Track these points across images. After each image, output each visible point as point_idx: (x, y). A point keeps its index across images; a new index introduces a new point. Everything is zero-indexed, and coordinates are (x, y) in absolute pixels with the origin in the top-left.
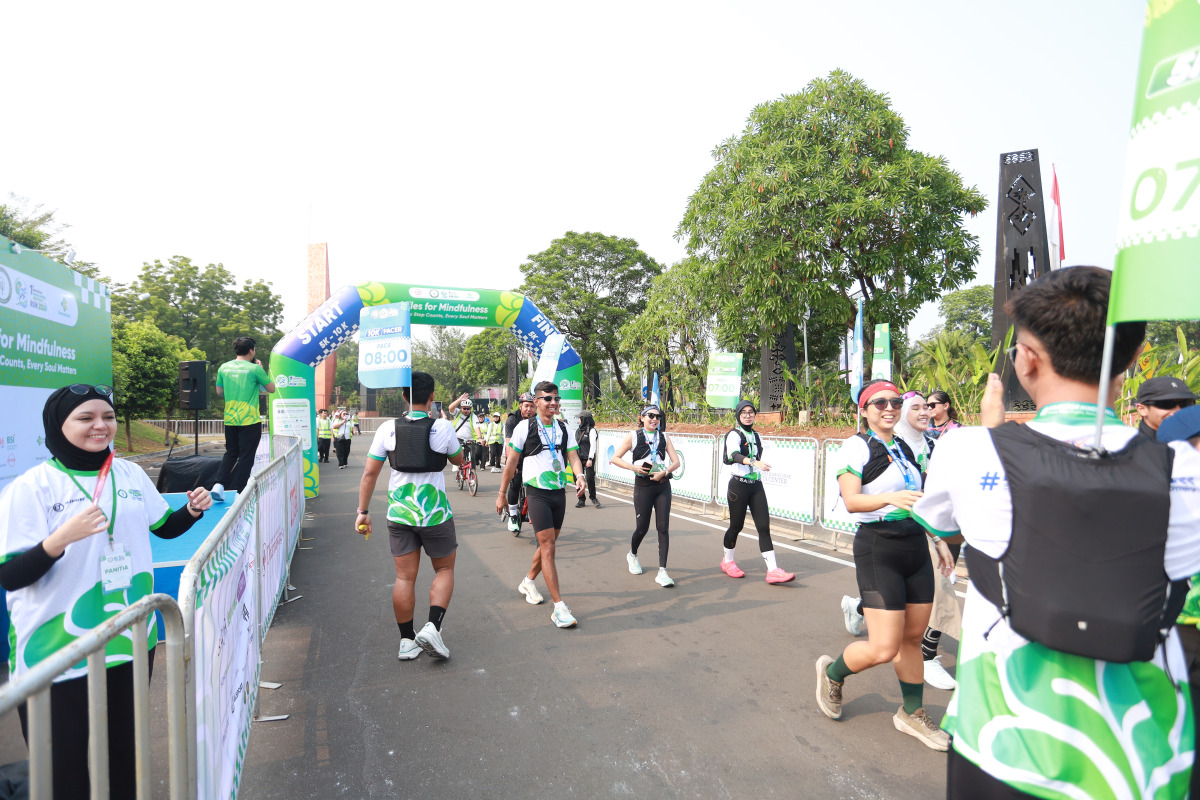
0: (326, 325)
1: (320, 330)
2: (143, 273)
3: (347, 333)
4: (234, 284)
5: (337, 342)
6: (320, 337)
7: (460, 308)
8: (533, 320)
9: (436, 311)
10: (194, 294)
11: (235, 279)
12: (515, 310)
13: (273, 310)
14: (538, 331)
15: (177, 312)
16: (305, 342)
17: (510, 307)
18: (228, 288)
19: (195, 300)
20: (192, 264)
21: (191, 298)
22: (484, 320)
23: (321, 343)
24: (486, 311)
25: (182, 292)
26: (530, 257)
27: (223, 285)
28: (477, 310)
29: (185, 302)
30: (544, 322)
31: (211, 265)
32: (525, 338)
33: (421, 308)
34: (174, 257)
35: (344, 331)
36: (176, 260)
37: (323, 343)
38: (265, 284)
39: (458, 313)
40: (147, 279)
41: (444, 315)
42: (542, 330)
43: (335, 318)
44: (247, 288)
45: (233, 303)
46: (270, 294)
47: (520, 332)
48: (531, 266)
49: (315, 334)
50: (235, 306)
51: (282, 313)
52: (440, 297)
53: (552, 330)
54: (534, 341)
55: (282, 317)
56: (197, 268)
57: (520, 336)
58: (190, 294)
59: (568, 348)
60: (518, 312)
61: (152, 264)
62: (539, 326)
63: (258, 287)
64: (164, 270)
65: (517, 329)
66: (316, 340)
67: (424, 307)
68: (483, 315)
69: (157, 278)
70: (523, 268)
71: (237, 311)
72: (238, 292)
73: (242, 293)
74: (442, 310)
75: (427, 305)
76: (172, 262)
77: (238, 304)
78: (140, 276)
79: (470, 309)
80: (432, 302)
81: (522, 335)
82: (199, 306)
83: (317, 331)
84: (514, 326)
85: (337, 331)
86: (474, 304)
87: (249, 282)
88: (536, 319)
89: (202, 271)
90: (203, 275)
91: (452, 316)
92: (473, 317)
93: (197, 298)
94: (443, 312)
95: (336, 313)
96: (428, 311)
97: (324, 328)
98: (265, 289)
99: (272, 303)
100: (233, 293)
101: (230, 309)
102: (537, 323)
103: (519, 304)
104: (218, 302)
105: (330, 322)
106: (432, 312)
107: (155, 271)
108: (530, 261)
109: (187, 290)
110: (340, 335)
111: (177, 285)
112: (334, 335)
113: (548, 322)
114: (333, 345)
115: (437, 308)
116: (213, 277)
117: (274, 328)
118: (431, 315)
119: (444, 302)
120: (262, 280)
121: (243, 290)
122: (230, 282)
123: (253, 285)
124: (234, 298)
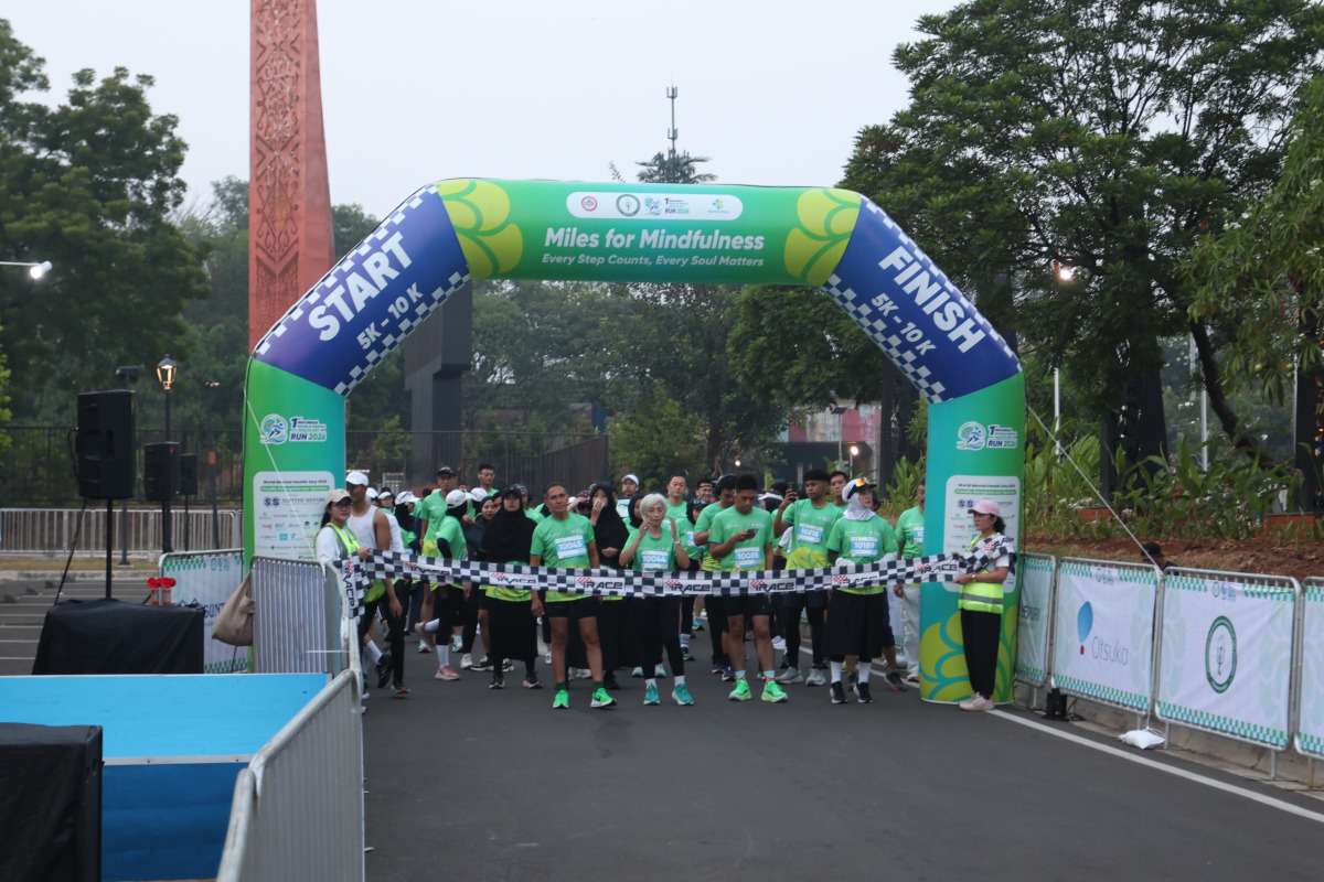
0: (374, 293)
1: (360, 306)
3: (421, 309)
4: (44, 85)
5: (397, 333)
6: (361, 322)
7: (694, 239)
8: (884, 264)
9: (634, 250)
11: (45, 70)
12: (834, 239)
13: (154, 164)
14: (896, 293)
16: (326, 336)
17: (824, 234)
18: (26, 97)
22: (754, 269)
23: (361, 338)
24: (760, 246)
26: (928, 23)
27: (13, 91)
28: (736, 243)
30: (916, 267)
32: (865, 309)
33: (595, 244)
35: (413, 306)
37: (367, 337)
38: (130, 82)
39: (689, 253)
41: (653, 259)
42: (908, 289)
43: (394, 274)
44: (77, 98)
45: (39, 143)
46: (145, 112)
47: (850, 294)
48: (927, 48)
49: (349, 316)
50: (43, 154)
51: (182, 173)
52: (644, 214)
53: (936, 287)
54: (888, 320)
55: (181, 185)
57: (851, 307)
59: (980, 335)
60: (845, 243)
62: (899, 280)
63: (112, 89)
65: (841, 287)
66: (350, 330)
67: (602, 240)
68: (752, 254)
70: (905, 58)
71: (53, 167)
72: (54, 109)
73: (64, 110)
74: (648, 247)
75: (609, 236)
77: (52, 147)
79: (717, 240)
80: (623, 227)
81: (857, 302)
83: (352, 306)
84: (835, 280)
85: (398, 307)
86: (729, 229)
87: (84, 77)
88: (893, 259)
91: (672, 261)
92: (724, 260)
94: (650, 252)
95: (394, 263)
96: (612, 250)
97: (369, 301)
98: (133, 96)
99: (152, 141)
100: (39, 111)
101: (32, 162)
102: (893, 271)
103: (846, 221)
105: (383, 285)
106: (623, 252)
108: (925, 37)
110: (403, 316)
112: (391, 316)
113: (925, 268)
114: (388, 340)
115: (635, 243)
118: (621, 260)
119: (651, 226)
120: (121, 72)
121: (66, 102)
122: (33, 78)
123: (96, 85)
124: (41, 128)
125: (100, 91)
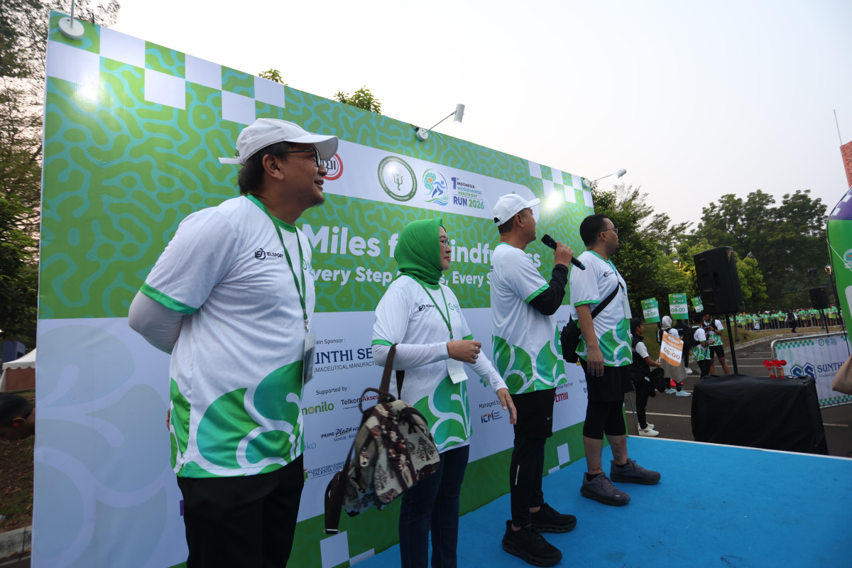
2: (704, 215)
4: (774, 202)
10: (743, 220)
11: (773, 198)
13: (816, 213)
15: (732, 236)
18: (769, 207)
19: (744, 224)
20: (736, 198)
21: (741, 223)
25: (733, 221)
27: (765, 206)
29: (737, 227)
31: (751, 194)
34: (722, 197)
36: (724, 199)
38: (802, 193)
40: (706, 219)
44: (785, 203)
45: (776, 218)
46: (809, 200)
50: (778, 220)
56: (740, 200)
58: (739, 221)
61: (708, 207)
63: (797, 197)
64: (717, 209)
69: (713, 216)
72: (778, 207)
73: (782, 207)
76: (721, 202)
77: (780, 217)
78: (702, 218)
82: (748, 227)
87: (786, 196)
89: (745, 200)
90: (746, 203)
93: (745, 222)
98: (804, 197)
100: (774, 209)
101: (774, 223)
104: (763, 221)
107: (711, 211)
109: (737, 218)
111: (728, 217)
116: (755, 203)
117: (820, 229)
120: (799, 191)
121: (782, 205)
122: (770, 201)
123: (791, 197)
124: (775, 213)
125: (792, 198)
